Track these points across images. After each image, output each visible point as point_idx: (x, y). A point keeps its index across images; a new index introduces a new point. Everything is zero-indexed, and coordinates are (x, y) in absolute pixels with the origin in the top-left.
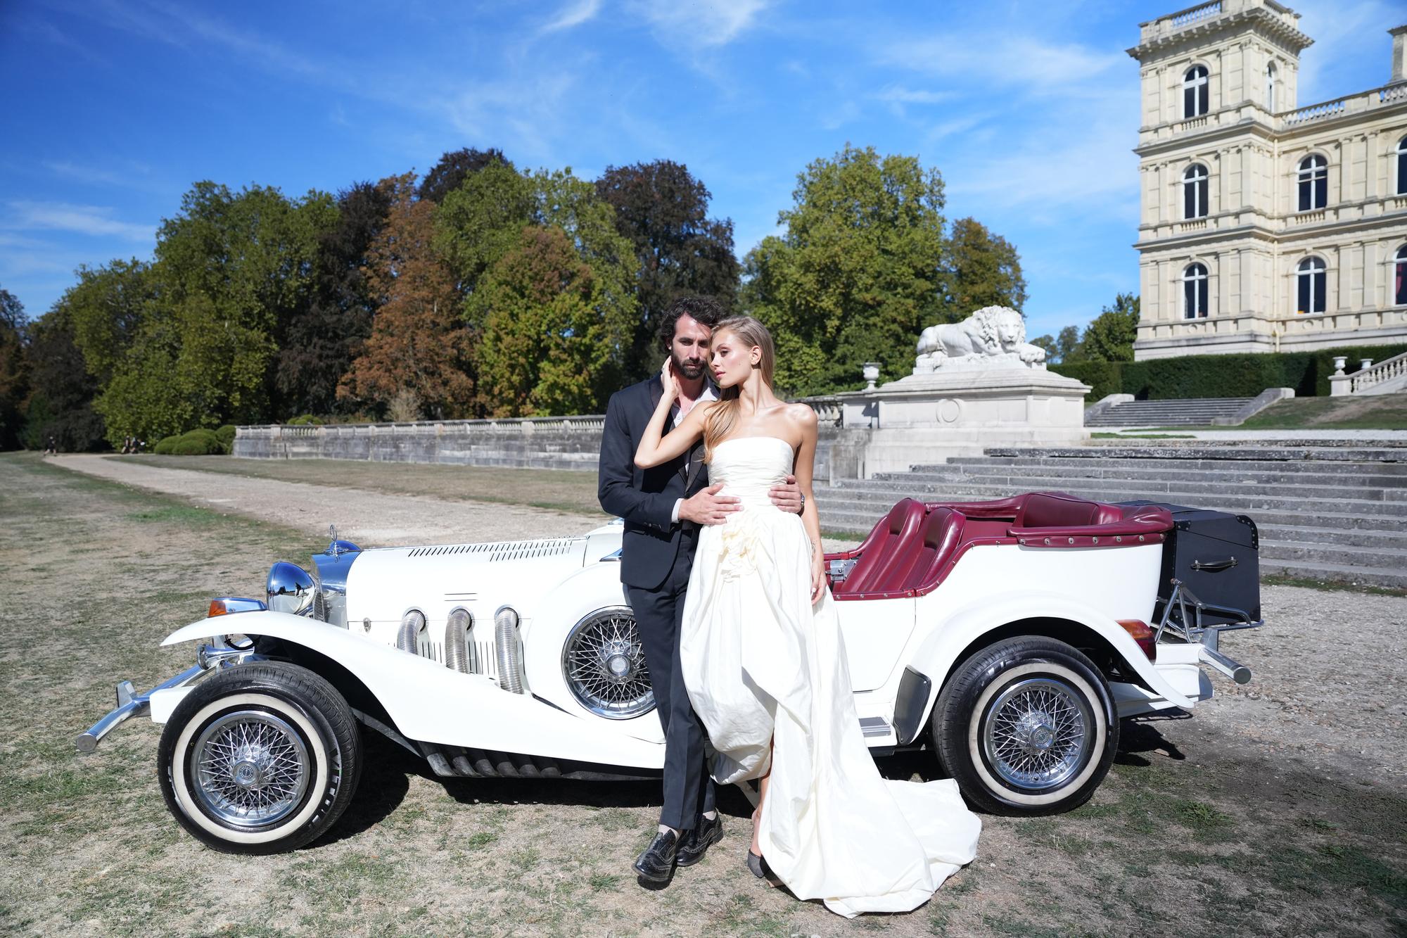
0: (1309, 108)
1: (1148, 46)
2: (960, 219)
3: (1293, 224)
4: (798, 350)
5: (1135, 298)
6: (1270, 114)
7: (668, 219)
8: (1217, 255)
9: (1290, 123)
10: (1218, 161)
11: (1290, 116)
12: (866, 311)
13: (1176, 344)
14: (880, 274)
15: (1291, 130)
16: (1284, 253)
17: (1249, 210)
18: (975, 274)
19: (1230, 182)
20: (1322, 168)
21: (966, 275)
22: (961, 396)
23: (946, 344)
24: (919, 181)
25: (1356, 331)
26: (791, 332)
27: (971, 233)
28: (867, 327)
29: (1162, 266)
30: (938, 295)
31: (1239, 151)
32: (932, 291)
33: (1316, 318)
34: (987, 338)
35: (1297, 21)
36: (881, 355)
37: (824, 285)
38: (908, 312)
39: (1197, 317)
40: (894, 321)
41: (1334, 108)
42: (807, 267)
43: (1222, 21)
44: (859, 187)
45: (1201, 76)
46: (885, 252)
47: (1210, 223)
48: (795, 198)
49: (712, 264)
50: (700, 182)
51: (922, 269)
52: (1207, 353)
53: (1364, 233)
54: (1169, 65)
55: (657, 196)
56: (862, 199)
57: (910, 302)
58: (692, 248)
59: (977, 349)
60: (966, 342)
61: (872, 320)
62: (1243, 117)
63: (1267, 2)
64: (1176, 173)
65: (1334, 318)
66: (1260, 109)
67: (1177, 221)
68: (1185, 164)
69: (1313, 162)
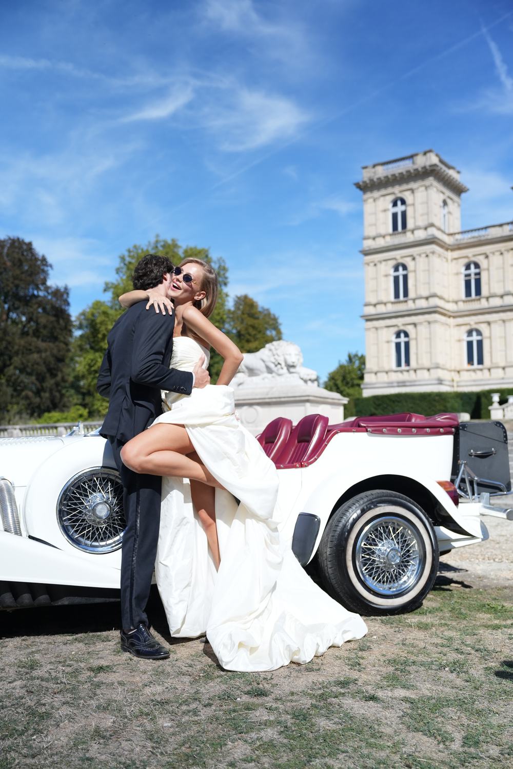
0: (468, 231)
1: (368, 182)
2: (239, 296)
3: (462, 306)
6: (445, 233)
7: (17, 282)
8: (415, 325)
9: (457, 240)
10: (414, 262)
11: (457, 235)
13: (390, 385)
15: (459, 245)
16: (457, 325)
17: (434, 296)
19: (422, 276)
20: (477, 271)
21: (243, 335)
22: (259, 404)
23: (247, 368)
25: (503, 379)
27: (247, 306)
29: (380, 331)
31: (427, 256)
33: (478, 370)
34: (276, 363)
35: (459, 175)
39: (403, 367)
41: (482, 233)
43: (414, 170)
45: (402, 204)
47: (410, 302)
48: (117, 273)
49: (52, 319)
50: (43, 257)
52: (411, 391)
53: (506, 314)
54: (382, 196)
55: (9, 264)
58: (35, 306)
59: (269, 370)
60: (261, 366)
62: (429, 233)
63: (441, 161)
64: (387, 269)
65: (489, 370)
66: (439, 229)
67: (389, 300)
68: (393, 263)
69: (472, 266)
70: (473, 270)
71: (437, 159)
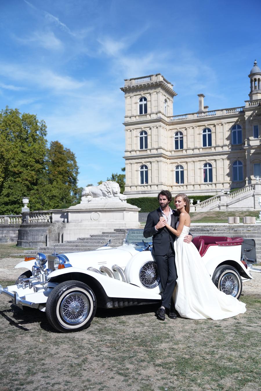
0: (177, 116)
1: (128, 88)
2: (53, 141)
3: (174, 154)
5: (118, 175)
6: (166, 116)
8: (151, 162)
9: (172, 120)
10: (150, 130)
11: (172, 117)
12: (15, 175)
13: (138, 193)
14: (21, 160)
15: (172, 122)
16: (171, 163)
17: (161, 148)
18: (59, 163)
19: (154, 138)
20: (181, 136)
21: (56, 163)
22: (100, 211)
23: (93, 193)
24: (37, 124)
25: (193, 190)
27: (57, 147)
28: (15, 181)
29: (133, 165)
30: (44, 171)
31: (157, 128)
32: (42, 168)
33: (181, 186)
34: (108, 192)
35: (172, 87)
36: (24, 194)
38: (32, 177)
39: (145, 184)
40: (27, 180)
41: (184, 117)
43: (151, 83)
44: (12, 125)
45: (144, 101)
46: (22, 152)
47: (148, 151)
51: (38, 160)
52: (149, 197)
53: (194, 158)
54: (135, 95)
56: (14, 130)
57: (33, 172)
59: (104, 195)
60: (100, 193)
61: (17, 179)
62: (158, 116)
63: (164, 79)
64: (137, 133)
65: (186, 186)
66: (163, 114)
67: (138, 150)
68: (140, 130)
69: (179, 134)
70: (179, 136)
71: (162, 78)
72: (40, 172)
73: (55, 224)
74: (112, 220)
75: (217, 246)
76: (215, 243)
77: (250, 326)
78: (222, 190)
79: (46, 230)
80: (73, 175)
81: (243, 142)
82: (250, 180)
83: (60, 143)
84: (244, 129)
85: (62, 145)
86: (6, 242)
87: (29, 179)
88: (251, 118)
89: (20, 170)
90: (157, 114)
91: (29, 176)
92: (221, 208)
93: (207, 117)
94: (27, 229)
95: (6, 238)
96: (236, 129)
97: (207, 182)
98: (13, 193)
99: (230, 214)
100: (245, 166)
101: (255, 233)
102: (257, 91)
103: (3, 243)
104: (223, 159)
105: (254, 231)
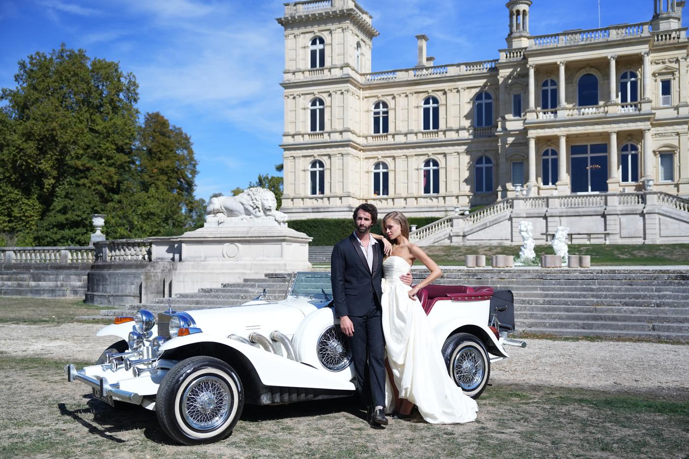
0: (379, 73)
1: (290, 18)
2: (150, 113)
3: (371, 141)
4: (17, 201)
6: (358, 73)
8: (329, 156)
9: (368, 80)
10: (330, 98)
11: (368, 76)
12: (77, 174)
13: (306, 211)
14: (89, 147)
15: (370, 85)
16: (366, 158)
17: (348, 130)
18: (161, 153)
19: (337, 112)
20: (385, 110)
21: (154, 153)
22: (239, 241)
24: (119, 80)
25: (405, 208)
26: (12, 186)
27: (157, 123)
28: (78, 185)
29: (297, 160)
30: (132, 166)
31: (342, 93)
32: (129, 162)
33: (383, 199)
34: (255, 207)
35: (370, 20)
37: (42, 151)
38: (110, 177)
39: (318, 195)
40: (100, 183)
41: (391, 76)
42: (28, 136)
43: (333, 12)
44: (73, 79)
45: (320, 43)
46: (92, 130)
47: (326, 135)
48: (16, 80)
51: (121, 146)
52: (326, 218)
53: (408, 151)
54: (302, 33)
56: (76, 89)
57: (112, 170)
59: (248, 212)
62: (344, 73)
63: (356, 6)
64: (305, 102)
65: (393, 199)
66: (353, 70)
67: (306, 132)
68: (311, 97)
69: (381, 105)
70: (381, 109)
71: (353, 4)
72: (124, 168)
73: (156, 264)
74: (262, 258)
75: (450, 301)
76: (446, 296)
77: (503, 433)
78: (456, 208)
79: (140, 274)
80: (187, 176)
81: (493, 123)
82: (505, 190)
83: (163, 117)
84: (497, 99)
85: (167, 120)
86: (64, 295)
87: (105, 181)
88: (510, 81)
89: (88, 165)
90: (342, 68)
91: (104, 175)
92: (454, 239)
93: (432, 76)
94: (105, 272)
95: (63, 288)
96: (482, 99)
97: (429, 193)
98: (73, 206)
99: (470, 251)
100: (497, 165)
101: (512, 282)
102: (520, 32)
103: (57, 298)
104: (458, 153)
105: (510, 280)
